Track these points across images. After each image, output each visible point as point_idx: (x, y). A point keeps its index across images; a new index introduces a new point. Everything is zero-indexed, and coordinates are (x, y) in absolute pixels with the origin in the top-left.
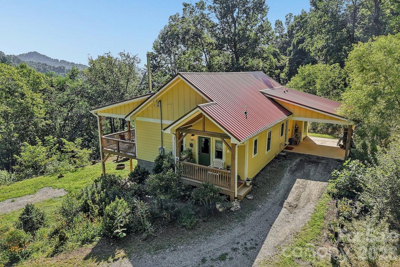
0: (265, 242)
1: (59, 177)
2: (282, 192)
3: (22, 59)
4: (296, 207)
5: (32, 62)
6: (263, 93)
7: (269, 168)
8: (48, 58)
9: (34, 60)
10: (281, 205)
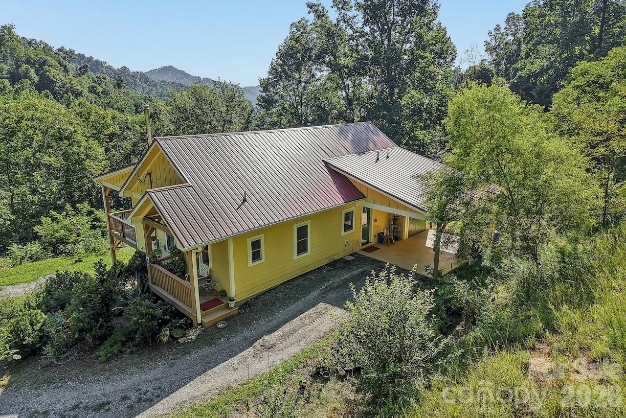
0: (171, 396)
1: (76, 262)
2: (275, 322)
3: (152, 78)
4: (269, 348)
5: (165, 81)
6: (326, 163)
7: (300, 281)
8: (188, 76)
9: (168, 78)
10: (251, 344)
